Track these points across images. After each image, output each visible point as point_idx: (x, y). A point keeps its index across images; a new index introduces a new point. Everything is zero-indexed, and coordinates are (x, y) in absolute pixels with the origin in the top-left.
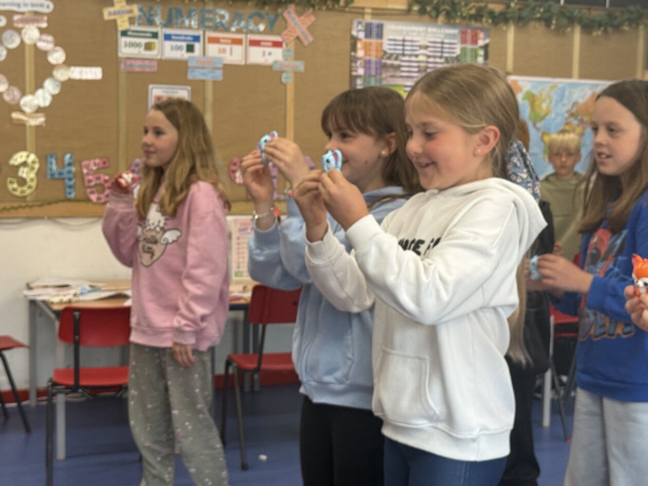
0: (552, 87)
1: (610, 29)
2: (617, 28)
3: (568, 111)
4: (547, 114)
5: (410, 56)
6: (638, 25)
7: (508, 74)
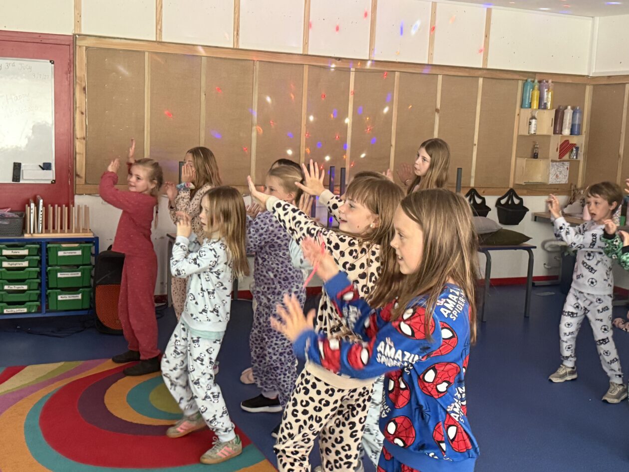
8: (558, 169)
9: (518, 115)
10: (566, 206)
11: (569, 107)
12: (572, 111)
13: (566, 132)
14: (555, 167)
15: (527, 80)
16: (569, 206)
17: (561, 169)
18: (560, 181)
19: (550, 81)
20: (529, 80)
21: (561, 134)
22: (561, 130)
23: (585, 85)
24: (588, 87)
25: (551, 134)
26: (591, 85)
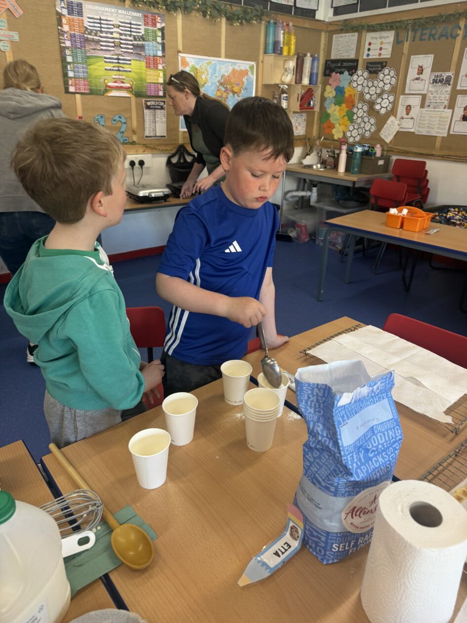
0: (208, 64)
1: (244, 22)
2: (248, 21)
3: (218, 82)
4: (205, 83)
5: (107, 33)
6: (261, 20)
7: (179, 52)
8: (297, 120)
9: (262, 62)
10: (305, 158)
11: (309, 55)
12: (311, 59)
13: (306, 81)
14: (295, 118)
15: (269, 22)
16: (308, 157)
17: (300, 120)
18: (298, 133)
19: (291, 24)
20: (272, 21)
21: (301, 83)
22: (301, 80)
23: (320, 31)
24: (323, 34)
25: (293, 83)
26: (326, 32)
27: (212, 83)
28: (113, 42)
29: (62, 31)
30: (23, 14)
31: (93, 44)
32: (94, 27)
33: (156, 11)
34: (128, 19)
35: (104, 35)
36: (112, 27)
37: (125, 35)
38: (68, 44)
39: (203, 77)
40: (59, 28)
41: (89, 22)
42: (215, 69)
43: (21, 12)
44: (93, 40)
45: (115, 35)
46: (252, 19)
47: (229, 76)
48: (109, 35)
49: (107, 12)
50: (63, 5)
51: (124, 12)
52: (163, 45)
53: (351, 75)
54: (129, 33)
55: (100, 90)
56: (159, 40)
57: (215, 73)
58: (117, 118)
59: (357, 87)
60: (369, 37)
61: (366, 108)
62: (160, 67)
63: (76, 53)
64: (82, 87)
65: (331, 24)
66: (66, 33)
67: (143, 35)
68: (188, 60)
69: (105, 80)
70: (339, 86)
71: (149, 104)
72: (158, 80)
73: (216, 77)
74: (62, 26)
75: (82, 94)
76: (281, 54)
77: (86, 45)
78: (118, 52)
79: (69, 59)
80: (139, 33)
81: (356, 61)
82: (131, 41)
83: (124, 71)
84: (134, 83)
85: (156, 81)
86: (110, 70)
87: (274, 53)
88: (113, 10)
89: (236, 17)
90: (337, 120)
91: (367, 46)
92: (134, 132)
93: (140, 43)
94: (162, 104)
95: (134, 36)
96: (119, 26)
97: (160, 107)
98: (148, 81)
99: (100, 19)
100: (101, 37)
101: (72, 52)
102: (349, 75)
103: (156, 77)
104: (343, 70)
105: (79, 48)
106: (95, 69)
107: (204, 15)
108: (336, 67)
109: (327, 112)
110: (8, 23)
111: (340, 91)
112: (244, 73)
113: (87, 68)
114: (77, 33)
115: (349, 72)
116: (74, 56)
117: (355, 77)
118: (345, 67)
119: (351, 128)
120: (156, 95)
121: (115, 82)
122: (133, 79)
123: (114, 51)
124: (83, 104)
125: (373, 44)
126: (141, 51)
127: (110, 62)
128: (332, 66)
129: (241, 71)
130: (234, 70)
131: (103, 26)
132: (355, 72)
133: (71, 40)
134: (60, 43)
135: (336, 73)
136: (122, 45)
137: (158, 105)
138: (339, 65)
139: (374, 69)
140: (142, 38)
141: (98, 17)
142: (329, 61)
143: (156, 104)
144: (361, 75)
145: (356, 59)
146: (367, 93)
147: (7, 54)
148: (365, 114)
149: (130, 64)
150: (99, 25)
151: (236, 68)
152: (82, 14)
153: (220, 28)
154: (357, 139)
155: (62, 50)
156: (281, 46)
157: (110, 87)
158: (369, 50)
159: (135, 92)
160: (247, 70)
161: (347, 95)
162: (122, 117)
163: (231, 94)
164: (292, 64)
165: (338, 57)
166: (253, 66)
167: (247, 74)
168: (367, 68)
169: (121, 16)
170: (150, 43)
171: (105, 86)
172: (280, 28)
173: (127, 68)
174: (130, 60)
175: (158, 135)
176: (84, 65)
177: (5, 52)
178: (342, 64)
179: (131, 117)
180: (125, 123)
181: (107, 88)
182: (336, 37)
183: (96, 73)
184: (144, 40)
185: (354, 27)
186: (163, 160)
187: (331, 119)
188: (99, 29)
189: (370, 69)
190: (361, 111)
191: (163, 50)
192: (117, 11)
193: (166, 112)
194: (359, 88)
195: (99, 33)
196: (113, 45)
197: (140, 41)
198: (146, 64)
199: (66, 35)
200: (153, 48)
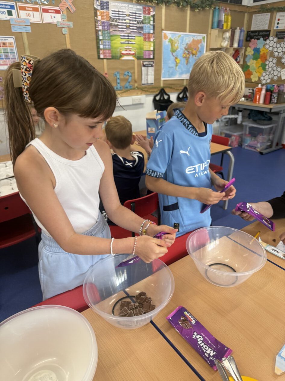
0: (179, 37)
1: (201, 9)
2: (204, 8)
3: (184, 48)
4: (177, 49)
5: (122, 20)
6: (211, 7)
7: (162, 30)
9: (210, 34)
11: (238, 28)
12: (240, 31)
13: (236, 45)
15: (215, 8)
19: (228, 9)
20: (217, 8)
21: (232, 47)
22: (233, 44)
23: (244, 12)
24: (246, 14)
25: (229, 47)
26: (249, 13)
27: (181, 49)
28: (126, 26)
29: (97, 20)
30: (76, 11)
31: (114, 27)
32: (115, 16)
33: (150, 4)
34: (134, 11)
35: (120, 21)
36: (125, 16)
37: (133, 21)
38: (100, 28)
39: (176, 45)
40: (96, 18)
41: (113, 13)
42: (183, 40)
43: (75, 9)
44: (114, 25)
45: (127, 21)
46: (206, 6)
47: (190, 44)
48: (124, 21)
49: (123, 6)
50: (98, 3)
51: (132, 6)
52: (154, 26)
53: (265, 40)
54: (135, 19)
55: (117, 56)
56: (152, 23)
57: (183, 42)
58: (126, 73)
59: (269, 48)
60: (278, 15)
61: (275, 61)
62: (152, 40)
63: (105, 34)
64: (107, 55)
65: (252, 7)
66: (99, 21)
67: (142, 20)
68: (167, 35)
69: (120, 49)
70: (256, 48)
71: (145, 63)
72: (150, 48)
73: (183, 45)
74: (97, 17)
75: (107, 59)
76: (222, 28)
77: (111, 28)
78: (129, 32)
79: (101, 37)
80: (140, 19)
81: (269, 31)
82: (136, 24)
83: (131, 43)
84: (137, 51)
85: (148, 49)
86: (124, 43)
87: (218, 28)
88: (126, 5)
89: (197, 6)
90: (254, 69)
91: (277, 21)
92: (136, 82)
93: (141, 25)
94: (152, 63)
95: (138, 21)
96: (130, 15)
97: (150, 65)
98: (145, 49)
99: (119, 11)
100: (119, 23)
101: (103, 33)
102: (264, 40)
103: (149, 47)
104: (259, 37)
105: (106, 30)
106: (115, 43)
107: (178, 6)
108: (254, 36)
109: (247, 64)
110: (67, 17)
111: (257, 51)
112: (199, 42)
113: (110, 43)
114: (105, 21)
115: (263, 38)
116: (103, 35)
117: (268, 42)
118: (261, 36)
119: (264, 74)
120: (149, 58)
121: (126, 51)
122: (136, 48)
123: (126, 31)
124: (108, 65)
125: (281, 20)
126: (141, 30)
127: (124, 38)
128: (251, 35)
129: (198, 40)
130: (194, 40)
131: (120, 15)
132: (268, 38)
133: (102, 26)
134: (96, 27)
135: (255, 39)
136: (131, 27)
137: (150, 64)
138: (257, 34)
139: (281, 36)
140: (142, 22)
141: (118, 10)
142: (250, 31)
143: (149, 64)
144: (272, 40)
145: (268, 29)
146: (276, 52)
147: (66, 36)
148: (274, 65)
149: (135, 39)
150: (118, 15)
151: (195, 39)
152: (109, 9)
153: (187, 13)
154: (268, 81)
155: (97, 32)
156: (223, 23)
157: (123, 54)
158: (278, 24)
159: (137, 56)
160: (201, 40)
161: (261, 53)
162: (129, 72)
163: (191, 56)
164: (228, 35)
165: (256, 29)
166: (205, 37)
167: (201, 42)
168: (276, 36)
169: (130, 9)
170: (146, 25)
171: (120, 54)
172: (223, 12)
173: (133, 41)
174: (134, 37)
175: (149, 82)
176: (109, 41)
177: (65, 35)
178: (259, 33)
179: (134, 73)
180: (131, 76)
181: (122, 55)
182: (255, 16)
183: (115, 46)
184: (143, 23)
185: (269, 9)
186: (151, 98)
187: (250, 69)
188: (118, 18)
189: (278, 36)
190: (271, 63)
191: (154, 29)
192: (129, 6)
193: (154, 68)
194: (271, 49)
195: (118, 20)
196: (125, 27)
197: (140, 24)
198: (144, 38)
199: (99, 23)
200: (148, 28)
